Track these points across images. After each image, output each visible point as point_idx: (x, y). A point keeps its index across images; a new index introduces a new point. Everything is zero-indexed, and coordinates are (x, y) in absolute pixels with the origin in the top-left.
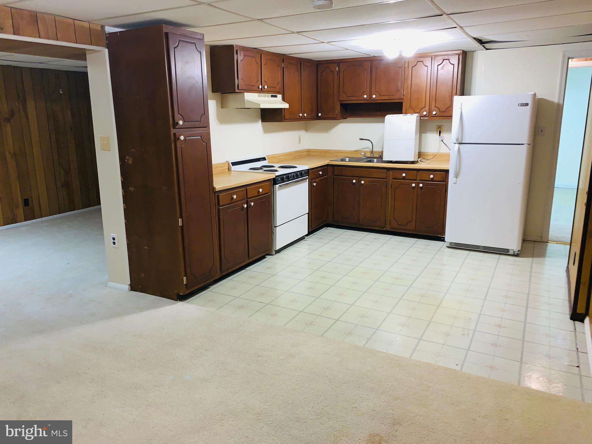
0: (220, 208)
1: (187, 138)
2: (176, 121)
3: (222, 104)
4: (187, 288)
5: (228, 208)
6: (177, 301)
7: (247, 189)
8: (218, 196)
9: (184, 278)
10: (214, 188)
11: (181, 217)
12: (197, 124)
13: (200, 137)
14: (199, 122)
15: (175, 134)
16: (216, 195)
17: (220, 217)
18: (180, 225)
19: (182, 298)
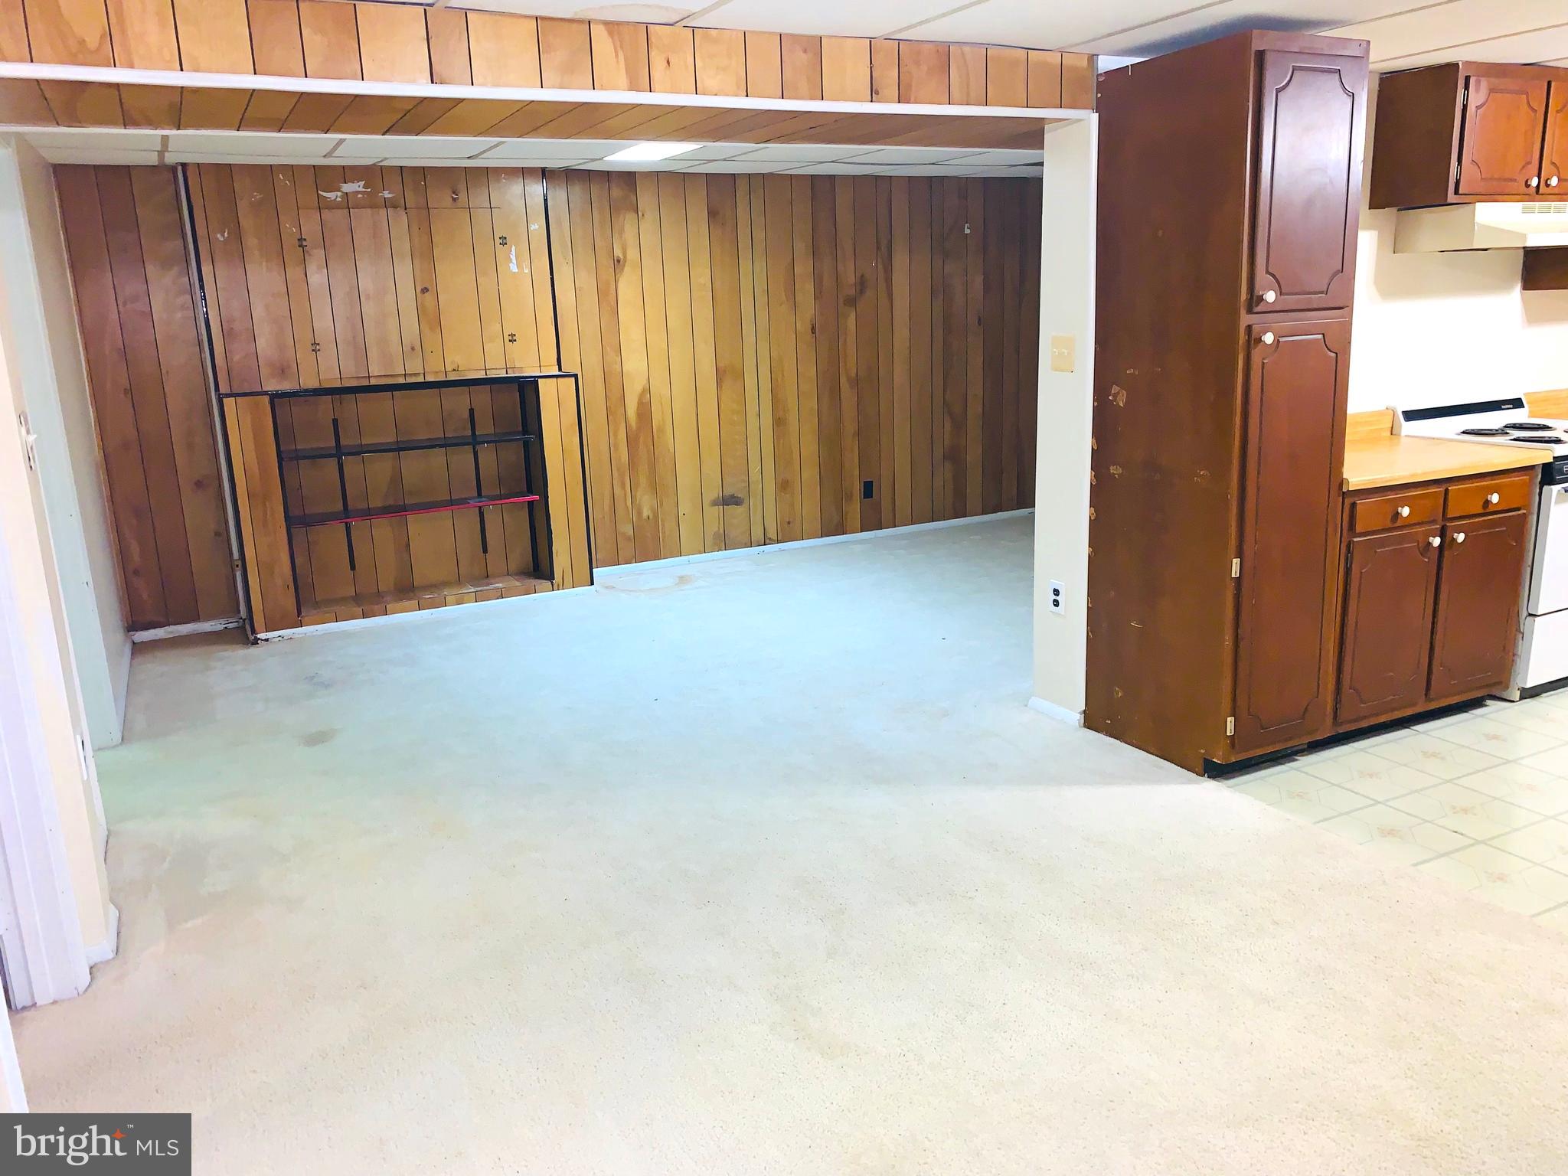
0: (1355, 540)
1: (1281, 339)
2: (1258, 291)
3: (1397, 243)
4: (1233, 746)
5: (1382, 543)
6: (1203, 776)
7: (1447, 491)
8: (1353, 505)
9: (1229, 719)
10: (1342, 482)
11: (1240, 554)
12: (1316, 300)
13: (1320, 336)
14: (1322, 292)
15: (1249, 328)
16: (1348, 501)
17: (1351, 566)
18: (1233, 576)
19: (1216, 771)
